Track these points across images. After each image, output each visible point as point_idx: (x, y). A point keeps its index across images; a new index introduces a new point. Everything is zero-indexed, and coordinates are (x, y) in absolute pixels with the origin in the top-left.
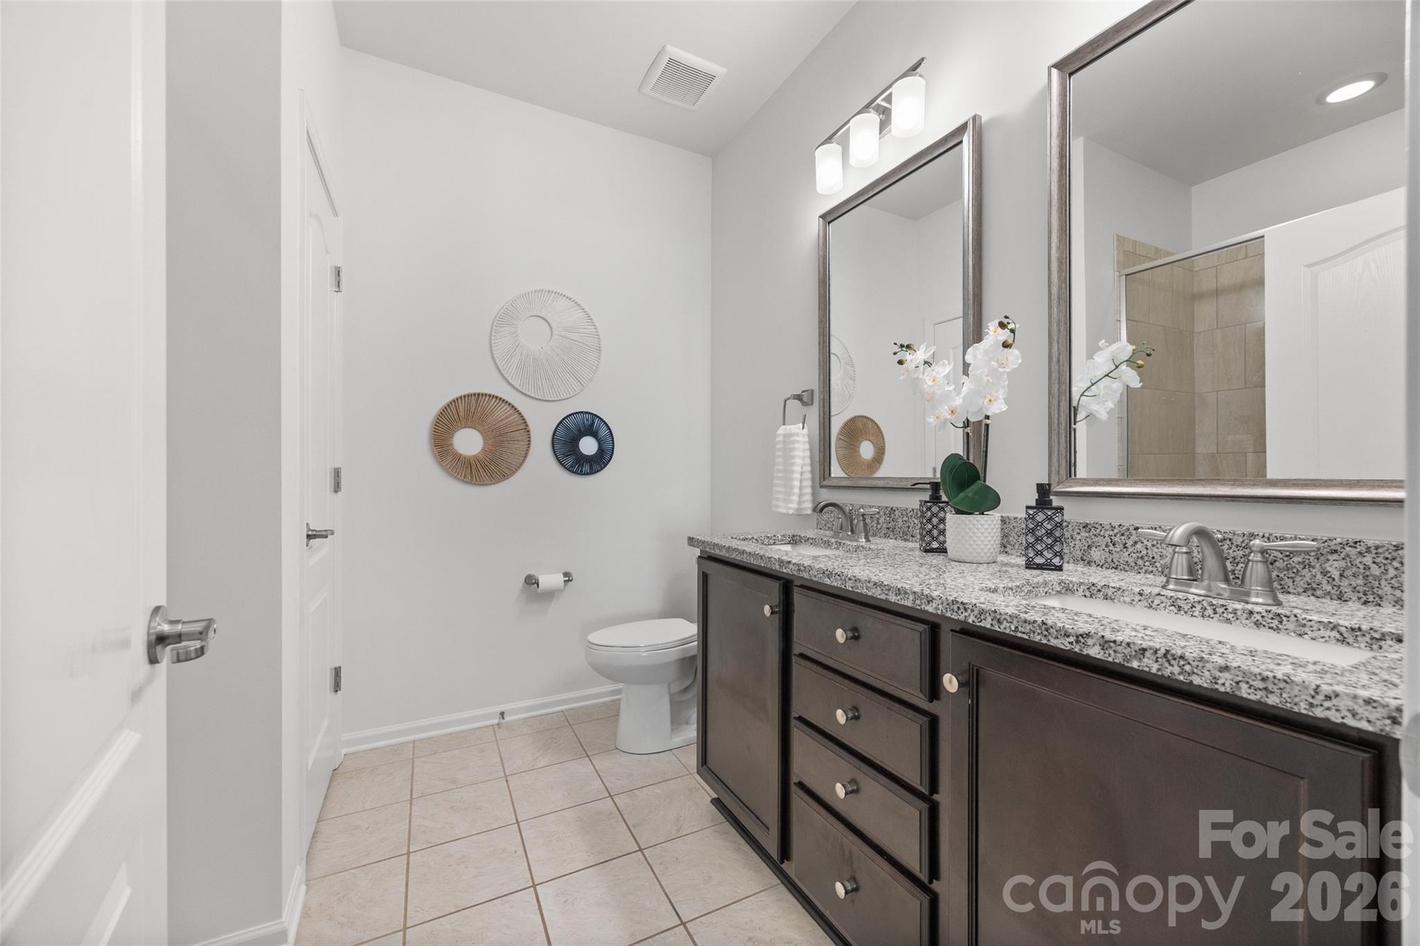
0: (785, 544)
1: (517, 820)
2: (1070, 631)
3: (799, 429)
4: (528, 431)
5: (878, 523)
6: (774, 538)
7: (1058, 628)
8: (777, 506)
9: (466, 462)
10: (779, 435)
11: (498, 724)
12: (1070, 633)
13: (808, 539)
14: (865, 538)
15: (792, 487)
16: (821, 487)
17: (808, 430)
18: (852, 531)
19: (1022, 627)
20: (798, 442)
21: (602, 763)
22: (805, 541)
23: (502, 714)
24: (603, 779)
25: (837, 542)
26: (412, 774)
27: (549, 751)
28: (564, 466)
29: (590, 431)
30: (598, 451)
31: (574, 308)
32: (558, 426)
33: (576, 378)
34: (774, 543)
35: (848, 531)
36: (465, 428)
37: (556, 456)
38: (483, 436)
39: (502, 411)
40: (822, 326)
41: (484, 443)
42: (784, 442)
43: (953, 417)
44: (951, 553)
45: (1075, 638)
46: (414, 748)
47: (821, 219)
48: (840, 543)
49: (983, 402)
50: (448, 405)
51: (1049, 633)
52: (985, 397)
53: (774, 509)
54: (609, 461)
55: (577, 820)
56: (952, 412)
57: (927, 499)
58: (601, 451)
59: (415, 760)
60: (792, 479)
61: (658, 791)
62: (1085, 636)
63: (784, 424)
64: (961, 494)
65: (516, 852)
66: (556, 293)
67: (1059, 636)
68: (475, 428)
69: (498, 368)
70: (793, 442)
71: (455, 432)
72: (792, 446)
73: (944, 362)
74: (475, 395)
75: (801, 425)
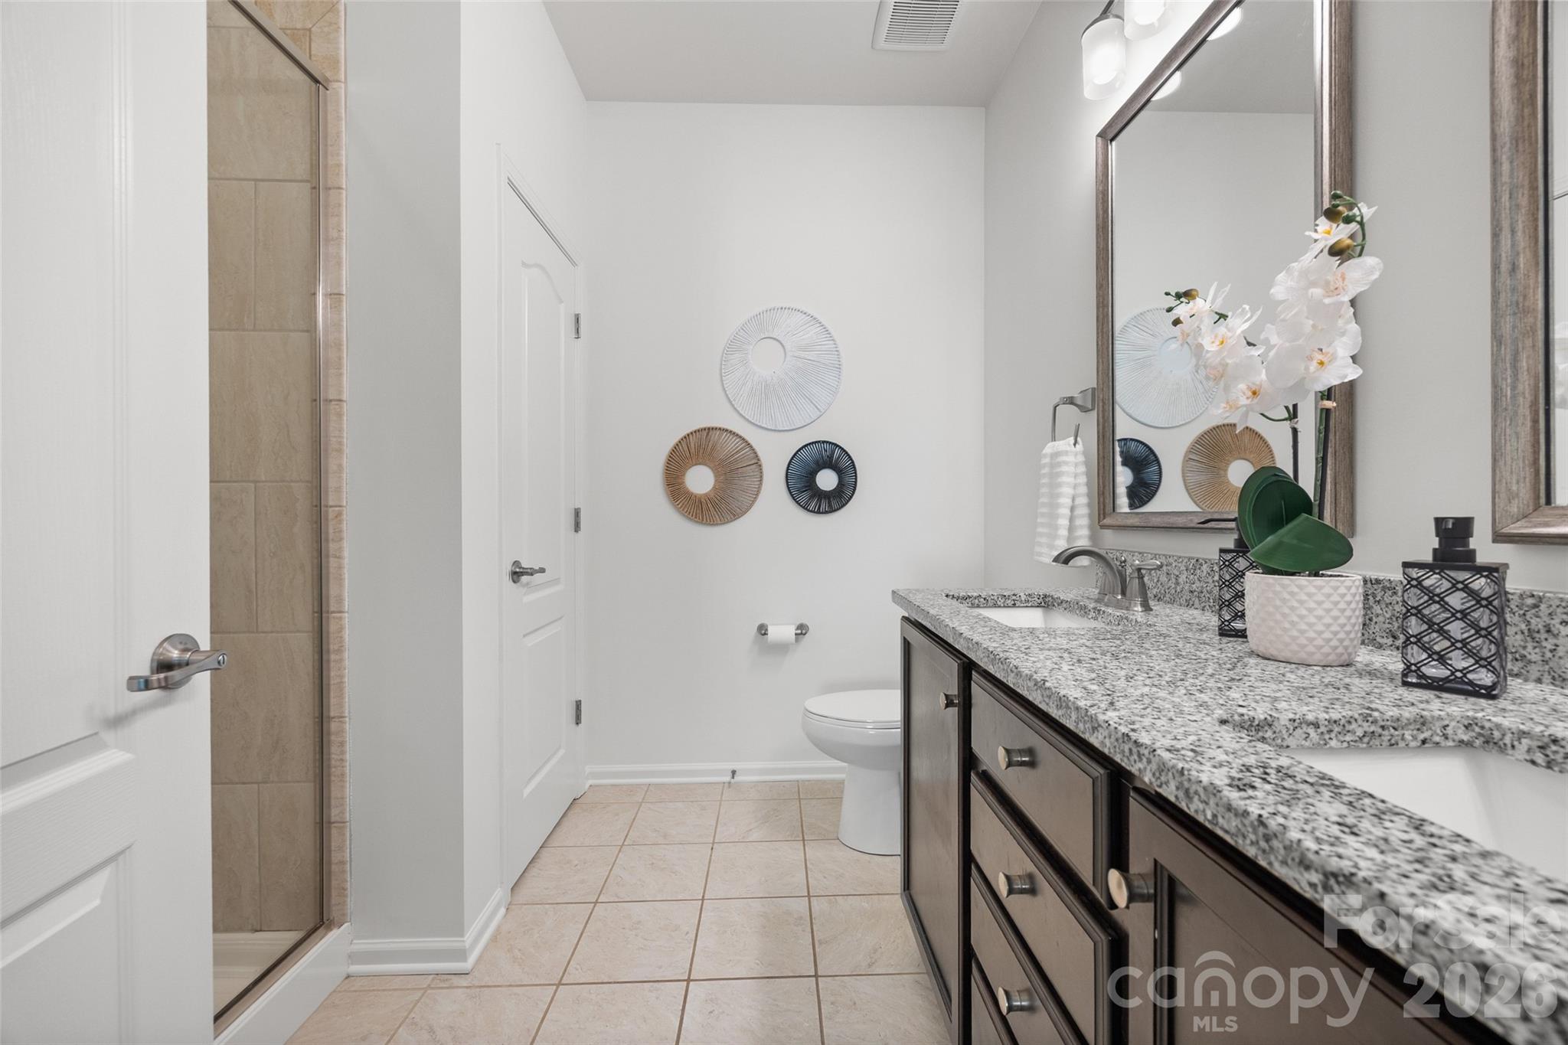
0: (1032, 606)
1: (703, 897)
2: (1311, 856)
3: (1069, 445)
4: (760, 466)
5: (1177, 583)
6: (1014, 598)
7: (1287, 843)
8: (1040, 554)
9: (697, 500)
10: (1045, 456)
11: (730, 783)
12: (1312, 861)
13: (1062, 602)
14: (1142, 605)
15: (1056, 528)
16: (1103, 527)
17: (1083, 445)
18: (1123, 593)
19: (1223, 817)
20: (1066, 463)
21: (815, 852)
22: (1058, 605)
23: (734, 773)
24: (809, 872)
25: (1095, 608)
26: (634, 819)
27: (767, 824)
28: (799, 504)
29: (829, 463)
30: (837, 486)
31: (812, 323)
32: (792, 458)
33: (812, 402)
34: (1014, 604)
35: (1117, 594)
36: (696, 464)
37: (791, 493)
38: (714, 473)
39: (733, 444)
40: (1101, 293)
41: (716, 481)
42: (1052, 466)
43: (1256, 401)
44: (1254, 640)
45: (1321, 877)
46: (647, 791)
47: (1100, 139)
48: (1099, 611)
49: (1307, 368)
50: (680, 442)
51: (1271, 848)
52: (1310, 358)
53: (1036, 558)
54: (851, 497)
55: (762, 916)
56: (1254, 393)
57: (1231, 545)
58: (841, 484)
59: (643, 804)
60: (1057, 516)
61: (865, 905)
62: (1341, 879)
63: (1054, 439)
64: (1269, 538)
65: (687, 933)
66: (789, 309)
67: (1290, 862)
68: (706, 465)
69: (729, 399)
70: (1059, 464)
71: (687, 470)
72: (1058, 470)
73: (1244, 309)
74: (705, 429)
75: (1072, 440)
